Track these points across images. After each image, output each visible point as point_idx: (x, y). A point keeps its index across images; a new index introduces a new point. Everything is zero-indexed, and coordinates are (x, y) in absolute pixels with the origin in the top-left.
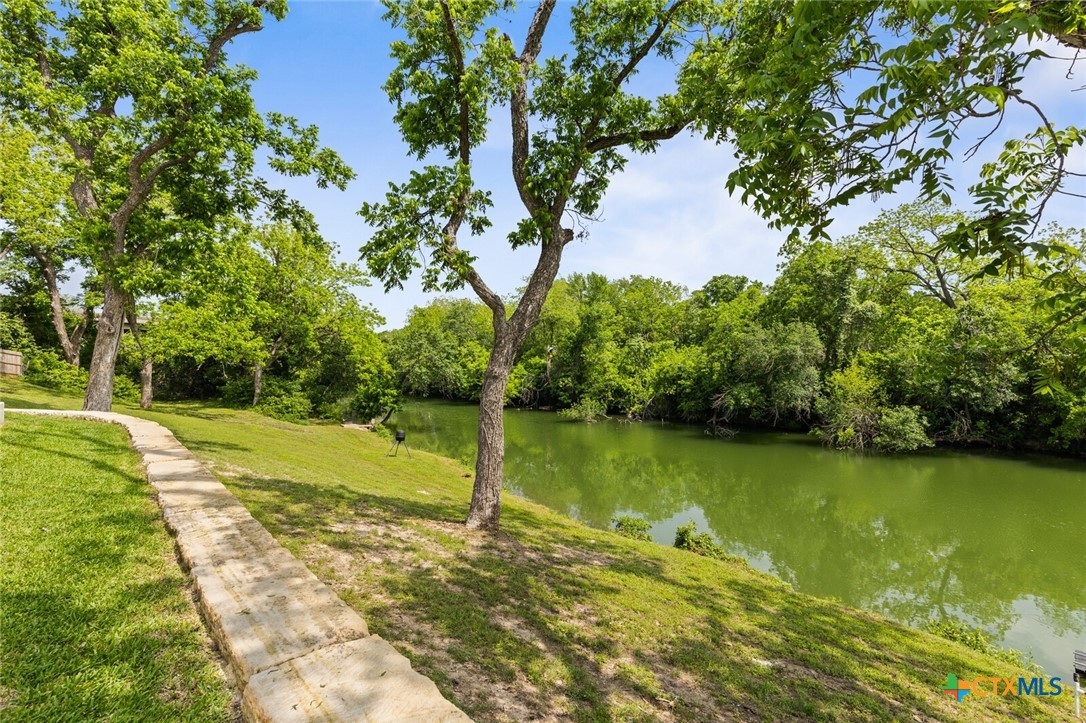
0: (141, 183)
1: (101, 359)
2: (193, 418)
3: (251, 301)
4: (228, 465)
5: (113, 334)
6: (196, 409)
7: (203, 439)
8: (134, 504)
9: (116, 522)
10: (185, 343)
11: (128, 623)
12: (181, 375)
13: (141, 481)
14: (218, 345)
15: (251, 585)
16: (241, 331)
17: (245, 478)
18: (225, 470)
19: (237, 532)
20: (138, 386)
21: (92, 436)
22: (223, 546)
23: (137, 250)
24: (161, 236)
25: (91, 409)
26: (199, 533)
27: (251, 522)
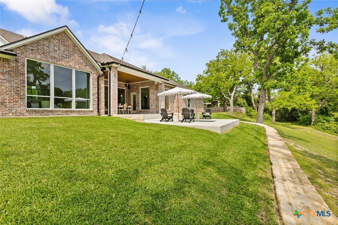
0: (270, 57)
1: (260, 109)
2: (287, 128)
3: (308, 87)
4: (299, 145)
5: (263, 102)
6: (289, 125)
7: (291, 135)
8: (262, 151)
9: (257, 155)
10: (285, 104)
11: (254, 186)
12: (284, 114)
13: (266, 145)
14: (296, 104)
15: (294, 194)
16: (305, 98)
17: (305, 152)
18: (297, 147)
19: (293, 171)
20: (271, 117)
21: (256, 130)
22: (287, 175)
23: (269, 77)
24: (276, 71)
25: (258, 123)
26: (279, 167)
27: (299, 169)
